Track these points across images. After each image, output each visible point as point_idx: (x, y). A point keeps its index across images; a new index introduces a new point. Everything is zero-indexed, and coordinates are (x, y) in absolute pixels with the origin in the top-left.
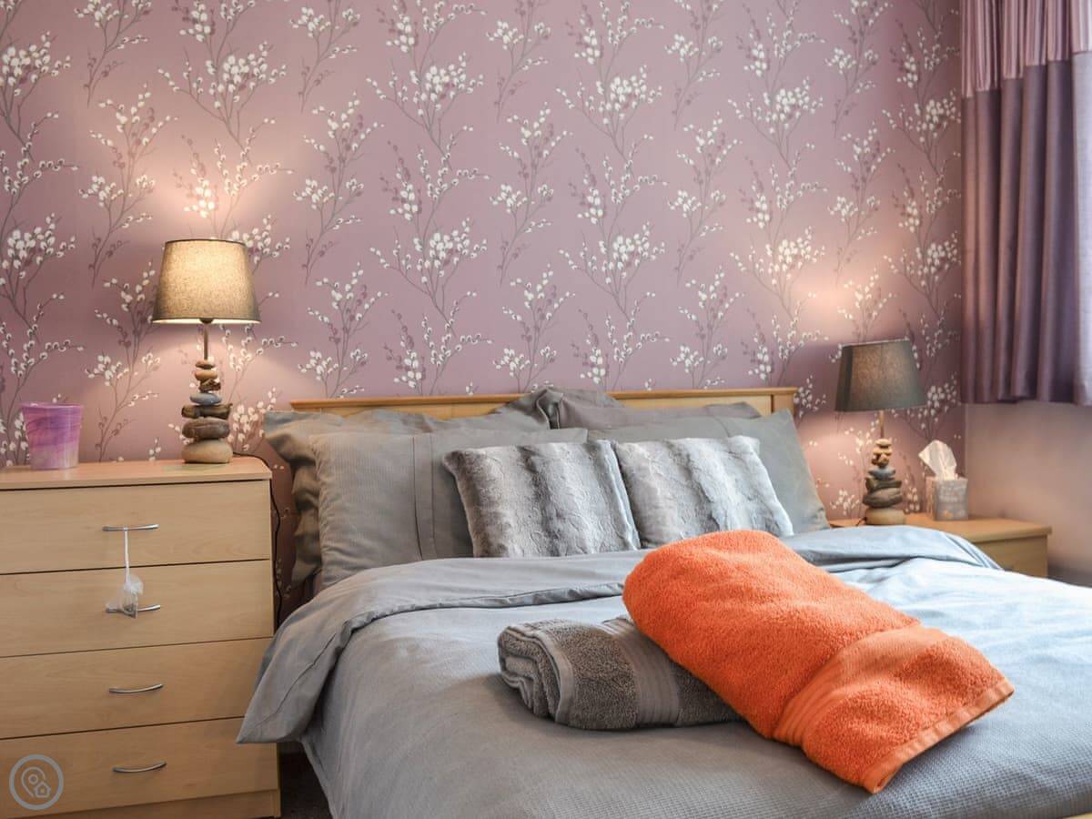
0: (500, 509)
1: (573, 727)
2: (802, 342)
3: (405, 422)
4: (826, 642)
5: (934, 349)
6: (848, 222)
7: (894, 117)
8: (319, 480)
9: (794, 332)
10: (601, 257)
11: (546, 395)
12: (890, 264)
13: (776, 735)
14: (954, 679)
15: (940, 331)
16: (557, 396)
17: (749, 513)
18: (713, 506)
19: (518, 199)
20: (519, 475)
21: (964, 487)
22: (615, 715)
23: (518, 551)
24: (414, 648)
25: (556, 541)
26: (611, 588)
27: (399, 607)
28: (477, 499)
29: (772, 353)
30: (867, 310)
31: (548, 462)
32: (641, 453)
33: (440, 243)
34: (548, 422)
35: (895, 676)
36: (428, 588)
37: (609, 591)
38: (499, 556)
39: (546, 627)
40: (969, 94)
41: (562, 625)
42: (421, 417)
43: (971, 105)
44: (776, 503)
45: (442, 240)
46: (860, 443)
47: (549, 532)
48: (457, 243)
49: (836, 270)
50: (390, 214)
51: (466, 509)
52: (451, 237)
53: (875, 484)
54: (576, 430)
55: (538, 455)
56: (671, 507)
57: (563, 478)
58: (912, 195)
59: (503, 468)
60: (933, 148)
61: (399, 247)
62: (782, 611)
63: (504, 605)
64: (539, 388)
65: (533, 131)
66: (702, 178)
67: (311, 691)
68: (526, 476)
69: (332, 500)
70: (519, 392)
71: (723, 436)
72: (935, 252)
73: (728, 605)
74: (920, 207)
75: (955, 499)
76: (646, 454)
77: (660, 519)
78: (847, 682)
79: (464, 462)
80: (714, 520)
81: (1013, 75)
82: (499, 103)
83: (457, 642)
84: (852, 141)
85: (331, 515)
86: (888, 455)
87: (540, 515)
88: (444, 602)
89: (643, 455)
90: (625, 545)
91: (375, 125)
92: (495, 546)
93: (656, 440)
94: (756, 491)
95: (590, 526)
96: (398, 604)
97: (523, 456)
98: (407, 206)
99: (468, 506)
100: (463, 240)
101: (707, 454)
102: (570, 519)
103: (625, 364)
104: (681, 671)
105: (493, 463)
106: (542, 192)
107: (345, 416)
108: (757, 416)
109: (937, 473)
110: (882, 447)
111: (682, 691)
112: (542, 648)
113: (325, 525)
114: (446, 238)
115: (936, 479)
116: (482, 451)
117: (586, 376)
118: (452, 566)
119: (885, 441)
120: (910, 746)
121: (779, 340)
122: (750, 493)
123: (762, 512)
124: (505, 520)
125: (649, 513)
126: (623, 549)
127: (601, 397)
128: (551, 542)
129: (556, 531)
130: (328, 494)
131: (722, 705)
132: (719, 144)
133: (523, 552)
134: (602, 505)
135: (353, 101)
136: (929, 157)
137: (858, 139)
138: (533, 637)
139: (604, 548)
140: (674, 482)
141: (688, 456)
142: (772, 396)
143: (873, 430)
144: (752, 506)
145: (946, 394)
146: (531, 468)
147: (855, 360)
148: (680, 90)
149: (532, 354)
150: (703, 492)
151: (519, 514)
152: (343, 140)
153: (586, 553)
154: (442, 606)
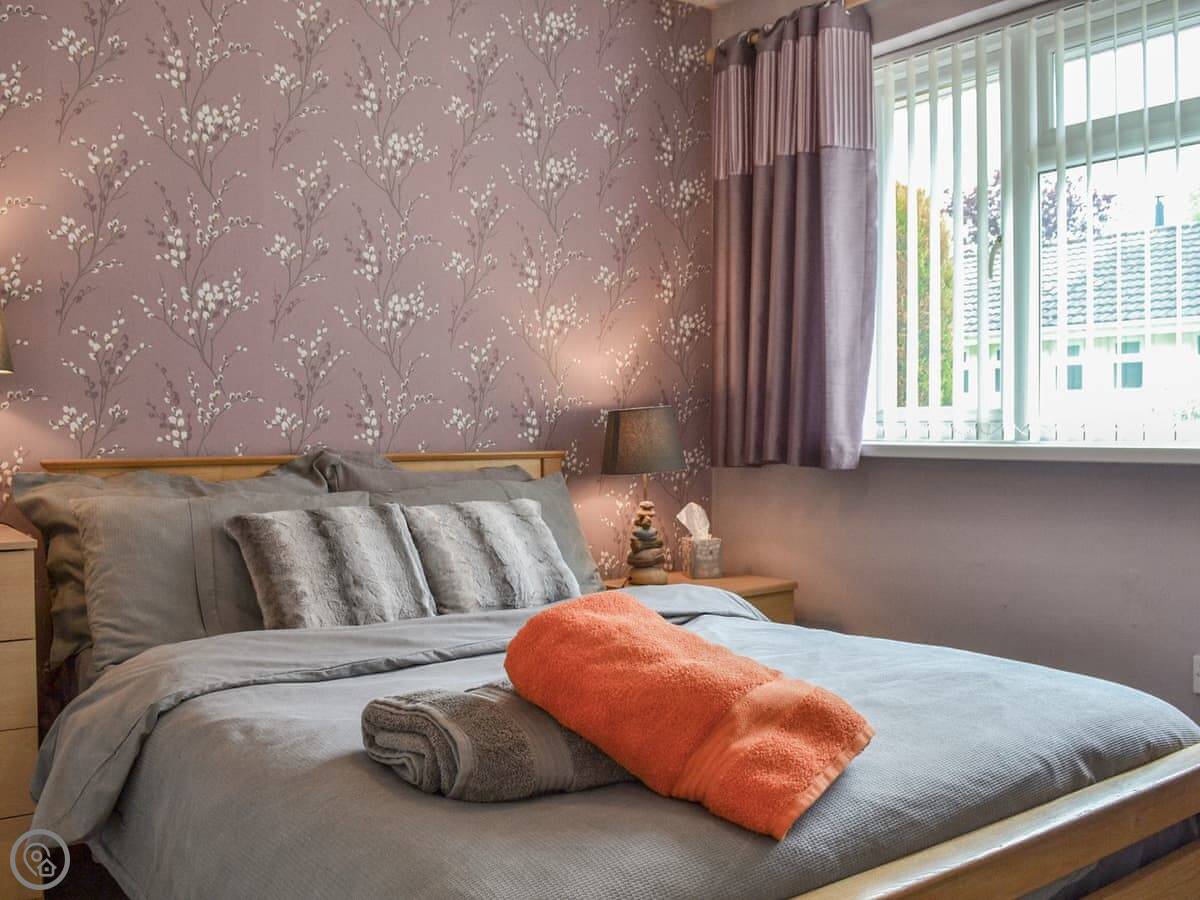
0: (295, 577)
1: (469, 801)
2: (567, 406)
3: (173, 485)
4: (720, 698)
5: (685, 416)
6: (610, 291)
7: (652, 193)
8: (84, 549)
9: (560, 397)
10: (376, 316)
11: (323, 456)
12: (647, 333)
13: (674, 793)
14: (830, 726)
15: (691, 399)
16: (336, 458)
17: (540, 574)
18: (507, 568)
19: (292, 251)
20: (312, 541)
21: (718, 546)
22: (514, 784)
23: (316, 621)
24: (248, 730)
25: (354, 609)
26: (427, 655)
27: (210, 686)
28: (266, 567)
29: (540, 416)
30: (627, 377)
31: (341, 527)
32: (431, 516)
33: (209, 293)
34: (326, 486)
35: (781, 726)
36: (237, 664)
37: (426, 659)
38: (295, 628)
39: (427, 699)
40: (722, 177)
41: (443, 695)
42: (190, 480)
43: (723, 188)
44: (563, 566)
45: (211, 290)
46: (620, 505)
47: (347, 601)
48: (227, 294)
49: (599, 337)
50: (155, 260)
51: (253, 578)
52: (222, 287)
53: (639, 544)
54: (360, 493)
55: (329, 519)
56: (465, 572)
57: (357, 543)
58: (667, 268)
59: (294, 535)
60: (685, 225)
61: (165, 295)
62: (672, 670)
63: (321, 679)
64: (313, 448)
65: (309, 181)
66: (476, 241)
67: (112, 785)
68: (319, 541)
69: (101, 572)
70: (291, 454)
71: (507, 498)
72: (686, 323)
73: (619, 666)
74: (674, 280)
75: (710, 558)
76: (437, 518)
77: (455, 584)
78: (741, 737)
79: (249, 526)
80: (509, 583)
81: (765, 163)
82: (274, 150)
83: (294, 720)
84: (614, 213)
85: (102, 588)
86: (651, 516)
87: (336, 583)
88: (258, 679)
89: (433, 518)
90: (423, 612)
91: (141, 162)
92: (289, 617)
93: (442, 503)
94: (545, 553)
95: (389, 593)
96: (208, 683)
97: (313, 521)
98: (174, 252)
99: (256, 574)
100: (234, 292)
101: (495, 516)
102: (367, 586)
103: (399, 426)
104: (572, 735)
105: (282, 529)
106: (317, 245)
107: (105, 479)
108: (529, 479)
109: (692, 532)
110: (645, 508)
111: (574, 756)
112: (430, 719)
113: (95, 599)
114: (216, 288)
115: (692, 539)
116: (268, 516)
117: (360, 437)
118: (255, 638)
119: (648, 503)
120: (809, 792)
121: (547, 404)
122: (540, 556)
123: (553, 574)
124: (300, 588)
125: (445, 578)
126: (421, 616)
127: (378, 460)
128: (349, 611)
129: (354, 598)
130: (95, 564)
131: (614, 766)
132: (492, 207)
133: (321, 621)
134: (399, 570)
135: (117, 135)
136: (682, 233)
137: (619, 212)
138: (415, 710)
139: (403, 616)
140: (467, 547)
141: (478, 519)
142: (542, 460)
143: (631, 492)
144: (543, 568)
145: (696, 458)
146: (323, 533)
147: (622, 424)
148: (456, 151)
149: (305, 414)
150: (496, 555)
151: (315, 582)
152: (105, 176)
153: (385, 621)
154: (256, 683)
